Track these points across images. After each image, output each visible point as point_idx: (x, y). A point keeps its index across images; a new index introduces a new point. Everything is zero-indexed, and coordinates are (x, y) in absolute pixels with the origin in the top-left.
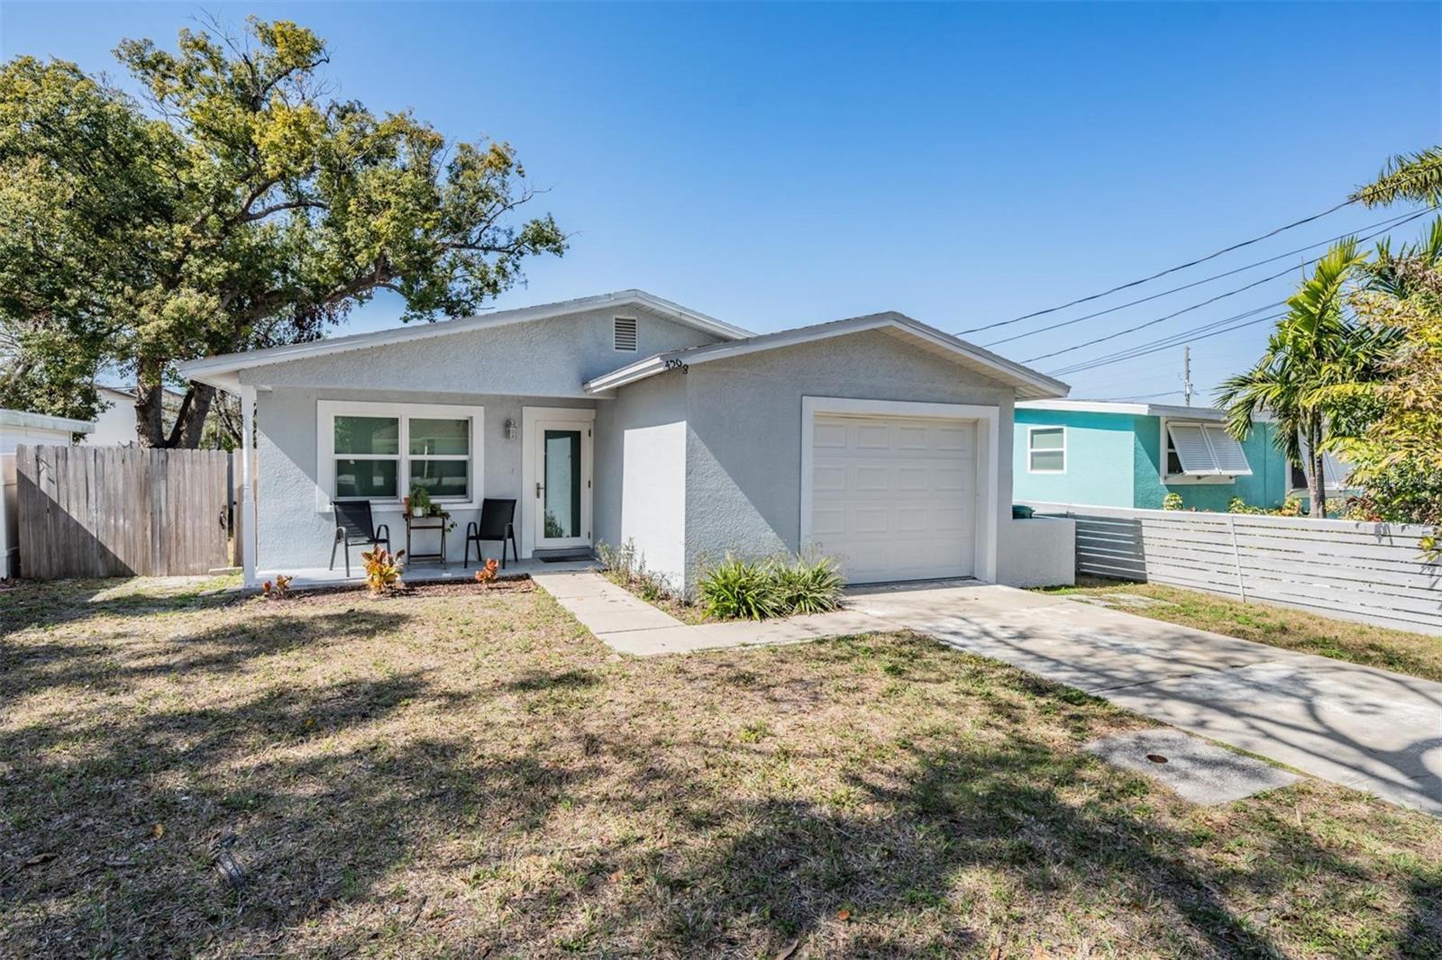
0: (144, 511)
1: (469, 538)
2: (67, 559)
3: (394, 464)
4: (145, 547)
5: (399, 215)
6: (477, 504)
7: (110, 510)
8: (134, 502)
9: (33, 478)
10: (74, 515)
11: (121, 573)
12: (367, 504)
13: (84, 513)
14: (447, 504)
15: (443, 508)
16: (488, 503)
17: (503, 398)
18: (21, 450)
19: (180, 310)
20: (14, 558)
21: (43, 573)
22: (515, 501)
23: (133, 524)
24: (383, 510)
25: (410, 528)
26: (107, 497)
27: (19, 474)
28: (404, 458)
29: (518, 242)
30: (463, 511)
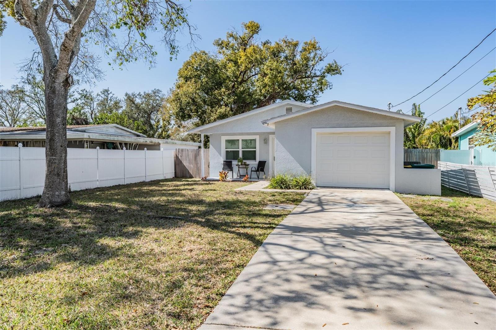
0: (195, 163)
1: (252, 171)
2: (183, 173)
3: (238, 151)
4: (195, 171)
5: (271, 77)
6: (257, 162)
7: (190, 163)
8: (194, 162)
9: (178, 155)
10: (184, 164)
11: (192, 177)
12: (231, 162)
13: (186, 163)
14: (248, 162)
15: (247, 163)
16: (260, 162)
17: (264, 133)
18: (176, 149)
19: (220, 112)
20: (175, 173)
21: (180, 176)
22: (266, 162)
23: (193, 166)
24: (235, 163)
25: (239, 168)
26: (189, 160)
27: (176, 155)
28: (241, 150)
29: (324, 73)
30: (253, 164)
